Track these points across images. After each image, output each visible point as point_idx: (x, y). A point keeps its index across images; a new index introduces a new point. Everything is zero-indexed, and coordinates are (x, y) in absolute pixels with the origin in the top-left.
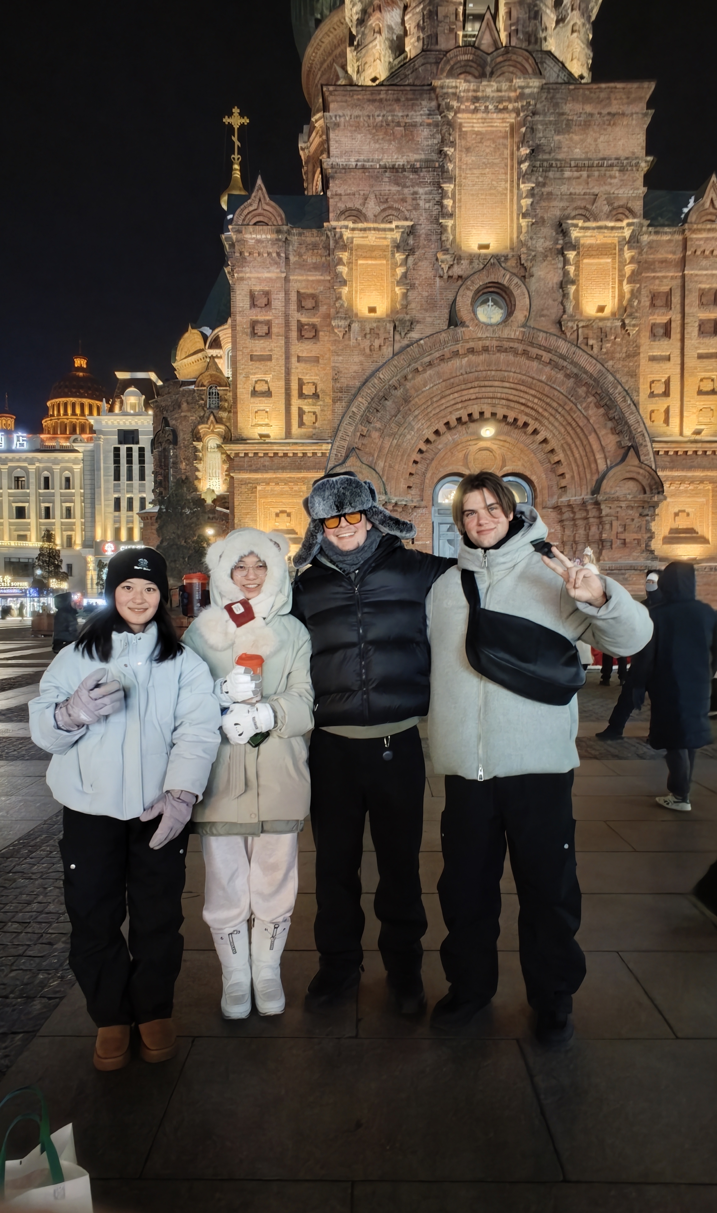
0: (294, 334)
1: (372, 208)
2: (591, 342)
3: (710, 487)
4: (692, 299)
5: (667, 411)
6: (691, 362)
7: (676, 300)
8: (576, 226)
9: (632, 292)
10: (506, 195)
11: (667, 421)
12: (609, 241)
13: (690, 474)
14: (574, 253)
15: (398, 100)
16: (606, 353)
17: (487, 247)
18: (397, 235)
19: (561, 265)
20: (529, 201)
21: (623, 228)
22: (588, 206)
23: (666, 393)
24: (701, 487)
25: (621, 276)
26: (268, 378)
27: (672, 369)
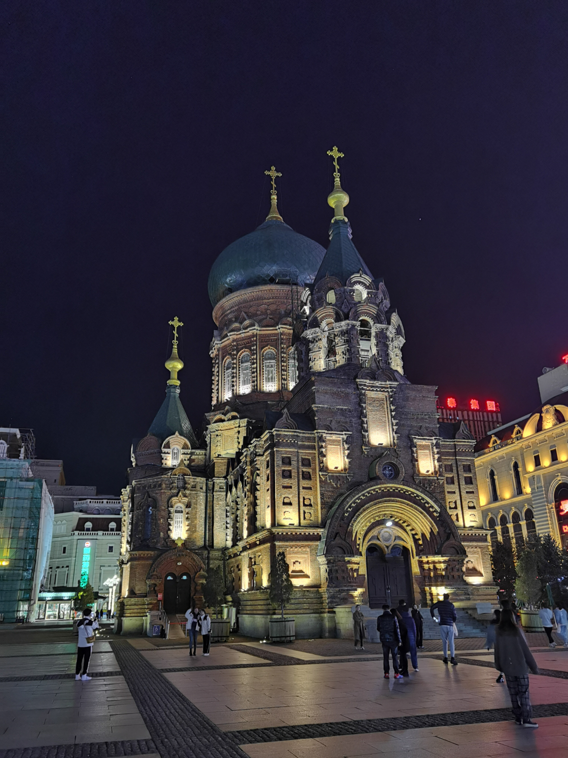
0: (301, 476)
1: (334, 425)
2: (426, 485)
3: (479, 550)
4: (461, 469)
5: (457, 515)
6: (464, 494)
7: (454, 468)
8: (415, 438)
9: (439, 466)
10: (386, 423)
11: (457, 520)
12: (427, 444)
13: (471, 544)
14: (416, 448)
15: (341, 383)
16: (432, 490)
17: (382, 444)
18: (345, 437)
19: (410, 453)
20: (397, 427)
21: (432, 439)
22: (419, 430)
23: (456, 508)
24: (476, 550)
25: (434, 459)
26: (290, 496)
27: (457, 497)
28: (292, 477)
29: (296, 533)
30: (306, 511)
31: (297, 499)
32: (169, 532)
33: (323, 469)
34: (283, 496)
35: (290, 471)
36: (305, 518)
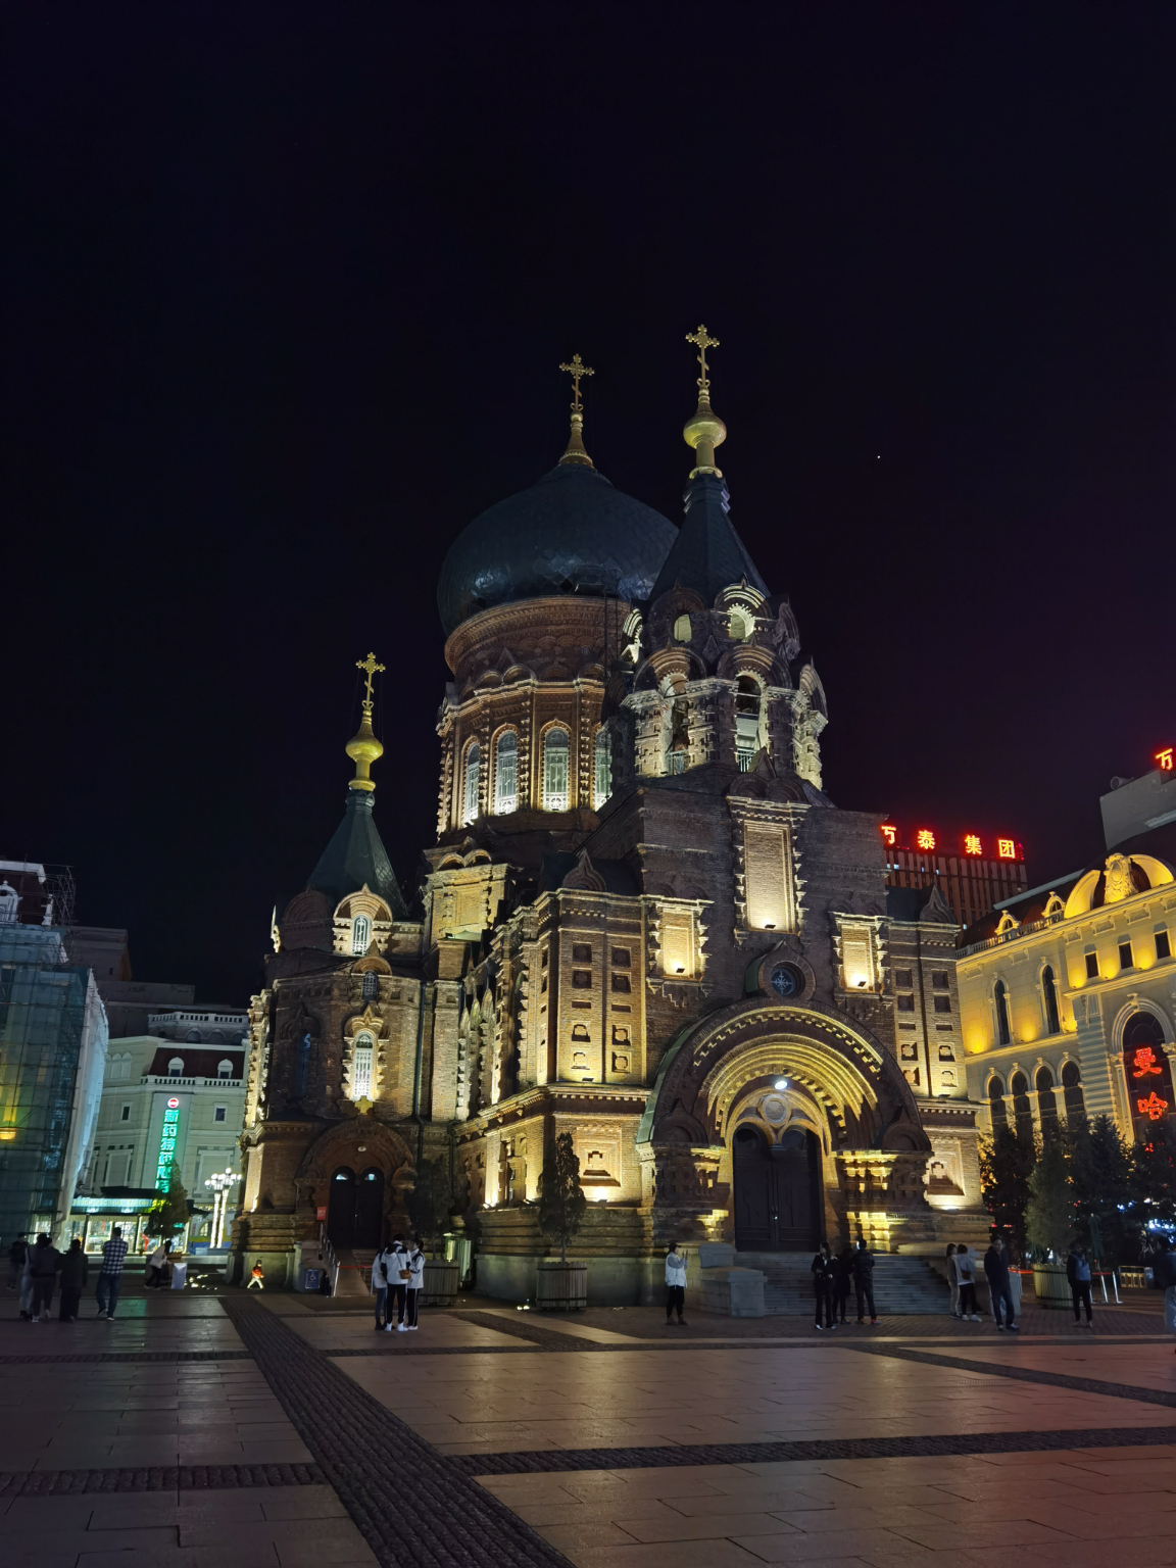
0: (610, 984)
1: (678, 885)
2: (857, 1012)
3: (958, 1142)
4: (928, 980)
5: (917, 1072)
6: (932, 1032)
7: (915, 979)
8: (840, 916)
9: (886, 973)
10: (782, 884)
11: (917, 1081)
12: (863, 929)
13: (941, 1130)
14: (839, 937)
15: (697, 803)
16: (869, 1021)
17: (772, 926)
18: (700, 910)
19: (829, 945)
20: (803, 894)
21: (873, 920)
22: (848, 901)
23: (915, 1058)
24: (951, 1142)
25: (875, 959)
26: (587, 1024)
27: (917, 1037)
28: (593, 986)
29: (596, 1097)
30: (618, 1054)
31: (600, 1029)
32: (343, 1085)
33: (656, 972)
34: (574, 1023)
35: (588, 974)
36: (614, 1068)
